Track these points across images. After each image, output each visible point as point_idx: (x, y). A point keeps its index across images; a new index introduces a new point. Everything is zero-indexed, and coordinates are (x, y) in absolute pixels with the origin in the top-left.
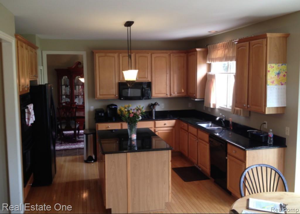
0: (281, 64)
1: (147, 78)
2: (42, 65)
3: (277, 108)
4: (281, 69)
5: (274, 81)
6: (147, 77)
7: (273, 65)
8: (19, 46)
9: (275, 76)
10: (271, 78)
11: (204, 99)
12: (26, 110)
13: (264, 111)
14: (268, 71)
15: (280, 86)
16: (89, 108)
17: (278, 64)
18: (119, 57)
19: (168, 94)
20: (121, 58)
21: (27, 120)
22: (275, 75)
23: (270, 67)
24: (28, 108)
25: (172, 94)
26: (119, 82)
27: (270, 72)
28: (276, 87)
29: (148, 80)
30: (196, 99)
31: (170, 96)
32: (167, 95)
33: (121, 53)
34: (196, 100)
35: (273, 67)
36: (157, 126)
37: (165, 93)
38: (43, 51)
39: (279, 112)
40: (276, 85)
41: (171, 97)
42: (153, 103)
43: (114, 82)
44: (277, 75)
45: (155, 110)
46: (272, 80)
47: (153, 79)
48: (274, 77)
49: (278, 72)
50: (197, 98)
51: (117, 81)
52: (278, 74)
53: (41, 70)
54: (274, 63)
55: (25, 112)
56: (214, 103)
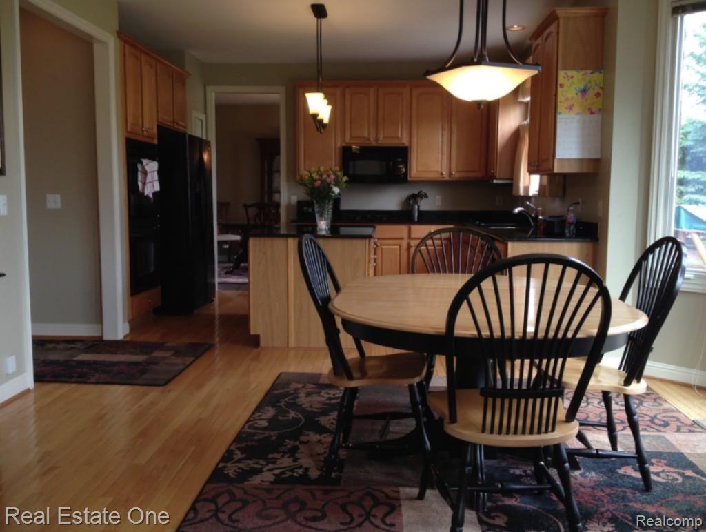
0: (591, 71)
1: (401, 138)
2: (205, 113)
3: (581, 161)
4: (590, 82)
5: (573, 105)
6: (400, 136)
7: (570, 73)
8: (127, 53)
9: (575, 96)
10: (567, 99)
11: (512, 179)
12: (139, 167)
13: (551, 167)
14: (561, 85)
15: (588, 117)
16: (289, 198)
17: (583, 72)
18: (344, 95)
19: (444, 173)
20: (348, 97)
21: (140, 184)
22: (577, 94)
23: (564, 77)
24: (142, 163)
25: (454, 173)
26: (344, 145)
27: (565, 88)
28: (577, 118)
29: (403, 144)
30: (497, 179)
31: (450, 177)
32: (442, 174)
33: (348, 87)
34: (495, 181)
35: (572, 77)
36: (413, 236)
37: (438, 172)
38: (207, 87)
39: (585, 170)
40: (578, 114)
41: (451, 179)
42: (416, 192)
43: (333, 146)
44: (579, 94)
45: (419, 207)
46: (568, 104)
47: (414, 140)
48: (572, 98)
49: (582, 87)
50: (498, 177)
51: (339, 144)
52: (584, 91)
53: (202, 121)
54: (573, 68)
55: (136, 171)
56: (526, 184)
